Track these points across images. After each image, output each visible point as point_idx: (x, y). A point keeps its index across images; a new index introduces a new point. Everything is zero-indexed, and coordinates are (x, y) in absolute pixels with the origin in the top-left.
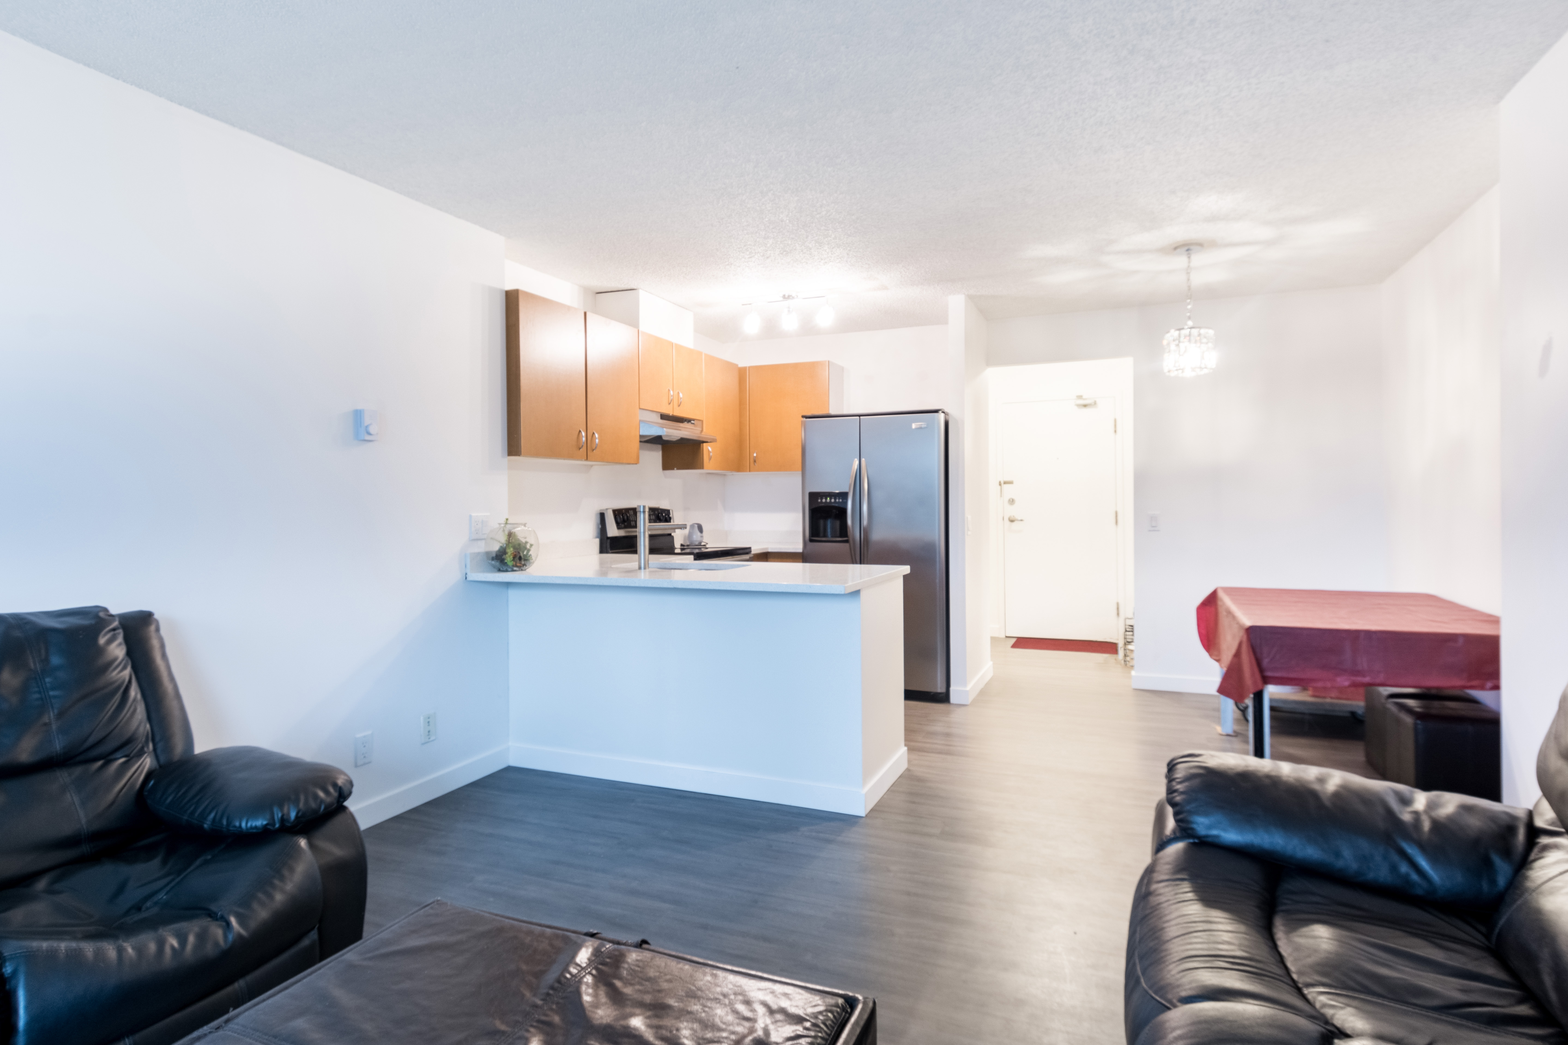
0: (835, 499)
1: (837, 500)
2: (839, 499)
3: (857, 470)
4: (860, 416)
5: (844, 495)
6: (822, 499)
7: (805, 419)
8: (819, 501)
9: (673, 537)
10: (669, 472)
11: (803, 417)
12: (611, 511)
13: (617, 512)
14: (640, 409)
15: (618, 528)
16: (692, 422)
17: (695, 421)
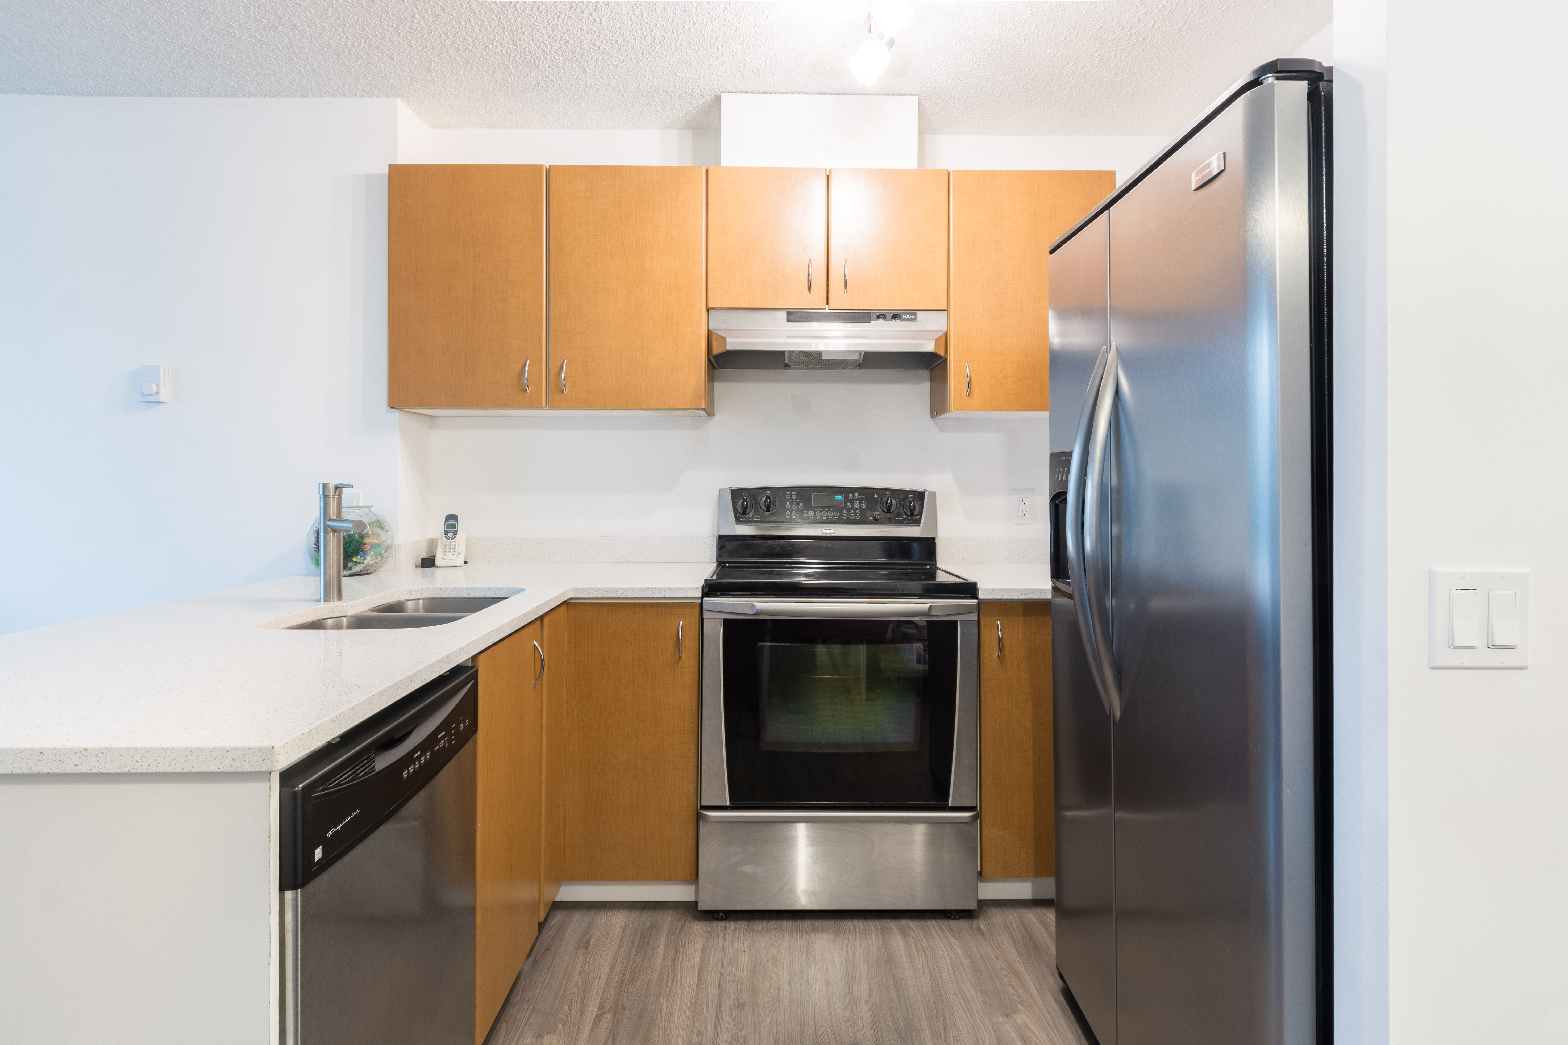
4: (1108, 206)
8: (1059, 477)
9: (935, 544)
12: (729, 492)
13: (736, 494)
14: (708, 310)
15: (738, 521)
16: (905, 317)
17: (918, 313)
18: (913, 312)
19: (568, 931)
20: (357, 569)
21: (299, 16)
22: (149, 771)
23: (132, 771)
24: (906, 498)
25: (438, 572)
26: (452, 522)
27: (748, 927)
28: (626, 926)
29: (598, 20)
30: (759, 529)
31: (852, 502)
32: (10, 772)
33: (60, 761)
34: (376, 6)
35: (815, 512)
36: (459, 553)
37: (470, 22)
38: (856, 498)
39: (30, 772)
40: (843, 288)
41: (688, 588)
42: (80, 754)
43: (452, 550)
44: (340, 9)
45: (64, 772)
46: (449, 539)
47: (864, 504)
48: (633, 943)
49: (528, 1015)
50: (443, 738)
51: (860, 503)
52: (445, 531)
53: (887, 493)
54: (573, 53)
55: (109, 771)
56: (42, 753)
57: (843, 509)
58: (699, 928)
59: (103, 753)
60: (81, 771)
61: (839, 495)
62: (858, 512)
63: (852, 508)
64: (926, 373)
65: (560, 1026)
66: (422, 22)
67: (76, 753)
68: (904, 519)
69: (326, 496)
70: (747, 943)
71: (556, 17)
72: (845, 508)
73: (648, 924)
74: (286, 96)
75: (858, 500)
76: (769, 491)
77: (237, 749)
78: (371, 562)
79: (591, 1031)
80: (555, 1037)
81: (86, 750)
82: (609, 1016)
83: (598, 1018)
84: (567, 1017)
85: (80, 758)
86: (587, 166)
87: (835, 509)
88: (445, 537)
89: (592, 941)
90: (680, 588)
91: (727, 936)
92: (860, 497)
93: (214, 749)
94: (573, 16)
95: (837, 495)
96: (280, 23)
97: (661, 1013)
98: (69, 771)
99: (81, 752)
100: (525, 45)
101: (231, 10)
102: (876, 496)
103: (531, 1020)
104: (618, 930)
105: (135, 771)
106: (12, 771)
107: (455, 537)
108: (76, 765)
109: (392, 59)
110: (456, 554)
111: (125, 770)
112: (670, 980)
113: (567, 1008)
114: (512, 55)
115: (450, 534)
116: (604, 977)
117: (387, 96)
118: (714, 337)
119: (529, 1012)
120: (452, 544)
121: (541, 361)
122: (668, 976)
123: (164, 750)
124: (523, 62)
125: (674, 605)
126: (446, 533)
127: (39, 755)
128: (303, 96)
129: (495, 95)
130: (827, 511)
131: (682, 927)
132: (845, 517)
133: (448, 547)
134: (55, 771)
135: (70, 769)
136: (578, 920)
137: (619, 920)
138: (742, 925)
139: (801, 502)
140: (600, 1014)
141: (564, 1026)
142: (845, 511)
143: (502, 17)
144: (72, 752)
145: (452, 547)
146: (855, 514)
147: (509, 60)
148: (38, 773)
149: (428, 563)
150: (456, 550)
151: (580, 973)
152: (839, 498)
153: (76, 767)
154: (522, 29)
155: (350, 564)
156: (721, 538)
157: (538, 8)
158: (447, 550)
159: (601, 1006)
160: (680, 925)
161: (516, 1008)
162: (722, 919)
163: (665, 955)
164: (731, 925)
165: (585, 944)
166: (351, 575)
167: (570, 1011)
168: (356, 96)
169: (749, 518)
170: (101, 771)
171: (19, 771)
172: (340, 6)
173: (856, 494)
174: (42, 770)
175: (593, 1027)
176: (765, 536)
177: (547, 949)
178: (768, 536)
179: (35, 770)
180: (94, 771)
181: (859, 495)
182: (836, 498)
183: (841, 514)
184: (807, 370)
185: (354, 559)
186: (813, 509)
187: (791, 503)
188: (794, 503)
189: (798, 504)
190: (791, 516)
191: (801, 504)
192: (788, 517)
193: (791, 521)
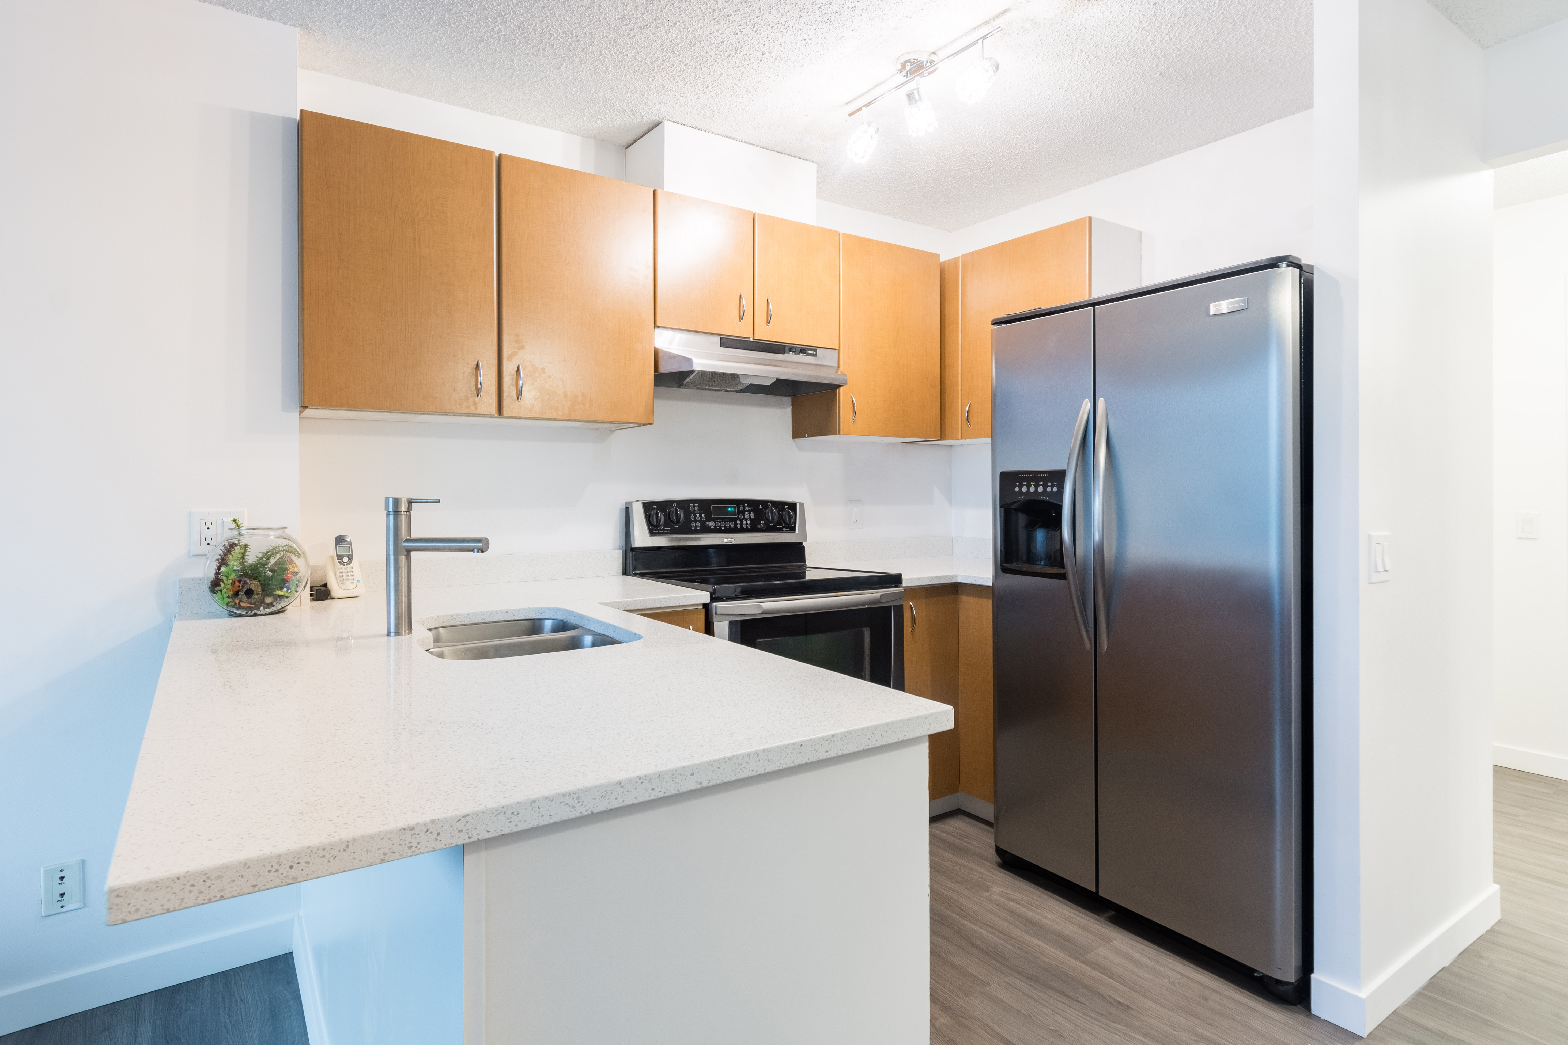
0: (1045, 487)
1: (1049, 489)
2: (1052, 487)
3: (1087, 421)
4: (1094, 305)
5: (1058, 477)
6: (1020, 487)
7: (996, 327)
8: (1017, 489)
9: (804, 547)
10: (807, 441)
11: (996, 322)
12: (641, 505)
13: (647, 506)
14: (656, 328)
15: (651, 533)
16: (809, 352)
17: (818, 350)
18: (815, 349)
22: (877, 745)
23: (865, 748)
24: (783, 509)
25: (334, 604)
26: (344, 545)
30: (669, 540)
31: (743, 512)
32: (777, 769)
33: (815, 750)
35: (715, 522)
36: (358, 581)
38: (746, 509)
39: (792, 765)
40: (766, 321)
42: (829, 741)
43: (349, 578)
45: (818, 759)
46: (344, 565)
47: (752, 515)
51: (750, 513)
52: (337, 555)
53: (769, 504)
55: (850, 752)
56: (801, 745)
57: (736, 519)
59: (845, 736)
60: (830, 756)
61: (731, 507)
62: (749, 521)
63: (744, 518)
64: (788, 400)
67: (827, 740)
68: (783, 527)
72: (738, 518)
75: (748, 511)
76: (675, 504)
77: (932, 715)
81: (833, 736)
85: (829, 744)
86: (542, 164)
87: (731, 520)
88: (339, 562)
92: (749, 508)
93: (918, 718)
95: (730, 507)
98: (822, 758)
99: (830, 739)
102: (761, 507)
105: (868, 747)
106: (779, 767)
107: (351, 562)
108: (827, 751)
110: (355, 581)
111: (861, 748)
115: (345, 560)
117: (285, 23)
118: (661, 355)
120: (349, 570)
123: (887, 725)
126: (340, 558)
127: (799, 748)
130: (725, 522)
132: (739, 526)
134: (812, 760)
135: (823, 755)
139: (703, 513)
142: (738, 521)
144: (823, 740)
145: (345, 575)
146: (747, 524)
148: (799, 765)
149: (321, 595)
150: (355, 577)
152: (732, 509)
153: (827, 753)
158: (344, 578)
169: (660, 530)
170: (845, 753)
171: (785, 766)
173: (746, 505)
174: (802, 761)
176: (674, 546)
178: (680, 545)
179: (797, 762)
180: (840, 753)
181: (748, 507)
182: (729, 509)
183: (736, 524)
184: (698, 390)
186: (713, 520)
187: (695, 516)
188: (698, 515)
189: (701, 516)
190: (696, 527)
191: (703, 515)
192: (693, 528)
193: (696, 531)
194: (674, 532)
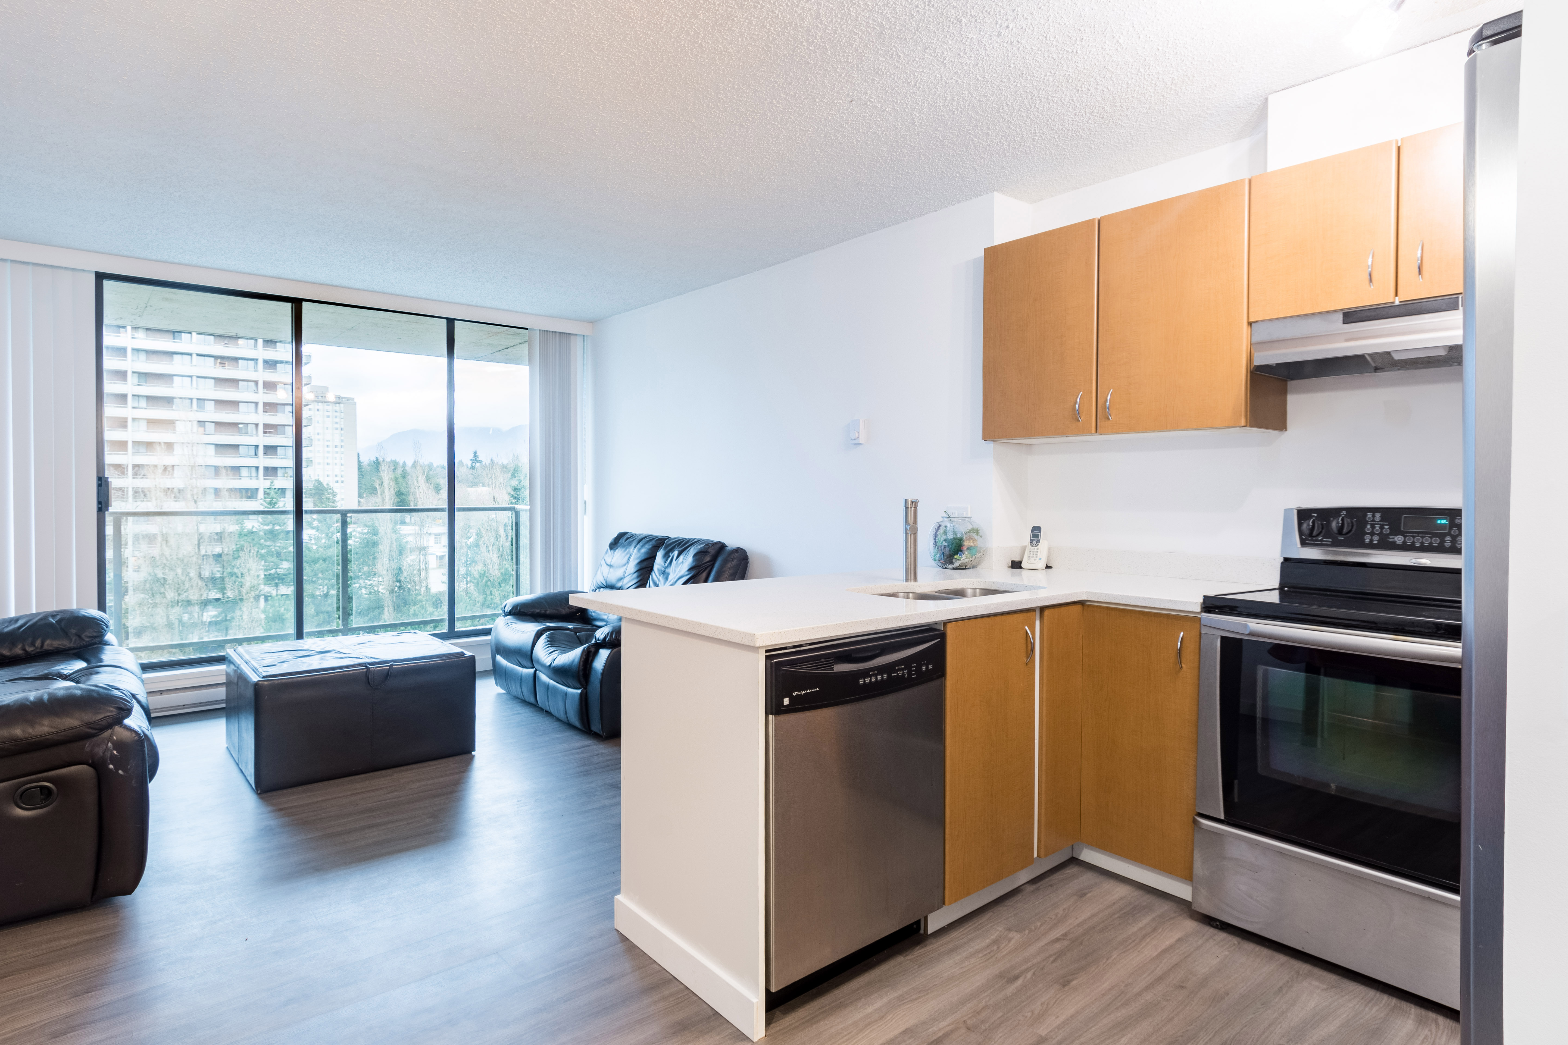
12: (1295, 512)
13: (1303, 514)
14: (1250, 324)
15: (1304, 543)
19: (1076, 881)
20: (957, 564)
21: (907, 166)
25: (1023, 572)
26: (1036, 532)
27: (1239, 943)
28: (1124, 897)
29: (1105, 89)
30: (1328, 552)
31: (1460, 527)
34: (946, 143)
35: (1405, 537)
36: (1040, 559)
37: (1011, 129)
40: (1417, 273)
41: (1187, 602)
42: (699, 625)
43: (1034, 556)
44: (927, 154)
46: (1033, 547)
48: (1121, 909)
49: (1010, 915)
50: (900, 670)
52: (1031, 540)
54: (1103, 118)
57: (1445, 535)
58: (1190, 925)
59: (705, 626)
61: (1443, 518)
63: (1460, 534)
65: (1027, 932)
66: (980, 141)
69: (907, 508)
70: (1227, 953)
71: (1071, 101)
72: (1449, 534)
73: (1145, 904)
74: (926, 213)
76: (1345, 512)
77: (743, 632)
78: (967, 560)
79: (1046, 944)
80: (1019, 936)
82: (1066, 943)
83: (1057, 940)
84: (1035, 929)
86: (1132, 209)
87: (1434, 535)
88: (1031, 545)
89: (1089, 895)
90: (1179, 601)
91: (1211, 941)
93: (736, 631)
94: (1084, 95)
95: (1441, 519)
96: (899, 174)
97: (1107, 960)
100: (1061, 127)
101: (871, 177)
103: (1010, 919)
104: (1116, 896)
107: (1038, 545)
108: (698, 630)
109: (976, 170)
110: (1037, 559)
112: (1133, 944)
113: (1039, 924)
114: (1056, 137)
115: (1034, 543)
116: (1081, 919)
117: (987, 193)
119: (1012, 914)
120: (1035, 550)
121: (1091, 392)
122: (1133, 941)
123: (722, 628)
124: (1067, 138)
125: (1175, 617)
126: (1031, 541)
128: (936, 211)
129: (1063, 167)
130: (1422, 537)
131: (1174, 918)
132: (1447, 545)
133: (1032, 553)
136: (1088, 878)
137: (1121, 891)
138: (1234, 940)
139: (1386, 525)
140: (1061, 939)
141: (1029, 933)
142: (1448, 538)
143: (1031, 117)
145: (1035, 553)
147: (1056, 141)
149: (1016, 565)
150: (1038, 556)
151: (1064, 909)
152: (1444, 522)
154: (1051, 118)
155: (954, 561)
156: (1286, 560)
157: (1053, 101)
158: (1031, 556)
159: (1065, 935)
160: (1172, 915)
161: (1005, 908)
162: (1216, 927)
163: (1141, 929)
164: (1222, 935)
165: (1082, 894)
166: (954, 569)
167: (1040, 927)
168: (967, 200)
169: (1317, 541)
172: (926, 152)
175: (1049, 943)
177: (1051, 886)
178: (1341, 561)
182: (1439, 521)
183: (1443, 542)
184: (1407, 371)
185: (955, 557)
186: (1403, 534)
187: (1373, 527)
188: (1377, 526)
189: (1382, 528)
190: (1371, 540)
191: (1386, 527)
192: (1367, 541)
193: (1371, 546)
194: (1336, 544)
